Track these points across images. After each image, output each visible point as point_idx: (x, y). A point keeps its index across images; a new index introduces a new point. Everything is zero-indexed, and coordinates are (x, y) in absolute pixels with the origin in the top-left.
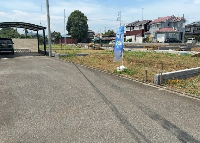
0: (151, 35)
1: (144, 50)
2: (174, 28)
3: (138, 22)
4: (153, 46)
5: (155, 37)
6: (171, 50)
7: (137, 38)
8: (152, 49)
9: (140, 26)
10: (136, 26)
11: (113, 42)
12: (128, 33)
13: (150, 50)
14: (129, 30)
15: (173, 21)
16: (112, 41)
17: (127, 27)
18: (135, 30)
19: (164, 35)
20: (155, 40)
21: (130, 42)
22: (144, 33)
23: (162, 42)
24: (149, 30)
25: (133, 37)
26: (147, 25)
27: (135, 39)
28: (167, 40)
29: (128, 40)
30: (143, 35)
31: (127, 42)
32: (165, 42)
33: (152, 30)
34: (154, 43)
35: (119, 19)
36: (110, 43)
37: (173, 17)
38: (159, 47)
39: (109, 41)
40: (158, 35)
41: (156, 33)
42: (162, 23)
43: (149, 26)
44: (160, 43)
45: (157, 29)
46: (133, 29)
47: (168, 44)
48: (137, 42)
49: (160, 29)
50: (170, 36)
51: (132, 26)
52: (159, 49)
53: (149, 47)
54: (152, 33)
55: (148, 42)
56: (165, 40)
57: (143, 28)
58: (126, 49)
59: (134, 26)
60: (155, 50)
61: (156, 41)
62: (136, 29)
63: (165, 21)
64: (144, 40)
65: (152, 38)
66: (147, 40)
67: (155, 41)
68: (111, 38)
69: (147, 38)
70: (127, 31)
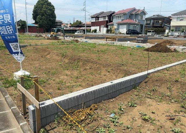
0: (114, 26)
1: (103, 42)
2: (135, 20)
3: (103, 13)
4: (113, 37)
5: (118, 29)
6: (129, 42)
7: (102, 29)
8: (111, 41)
9: (104, 17)
10: (101, 17)
11: (79, 32)
12: (93, 24)
13: (109, 42)
14: (94, 20)
15: (134, 13)
16: (78, 31)
17: (92, 18)
18: (99, 20)
19: (125, 26)
21: (94, 32)
22: (108, 24)
23: (124, 33)
24: (112, 21)
25: (98, 28)
26: (111, 16)
27: (100, 30)
28: (129, 32)
29: (93, 31)
30: (107, 27)
31: (92, 32)
32: (127, 34)
33: (115, 21)
34: (117, 34)
35: (84, 10)
36: (76, 33)
37: (134, 9)
38: (117, 39)
39: (76, 31)
40: (121, 26)
41: (119, 24)
42: (125, 14)
43: (113, 17)
44: (122, 34)
45: (120, 21)
46: (98, 20)
47: (129, 35)
48: (101, 33)
49: (122, 20)
50: (131, 28)
51: (97, 17)
53: (110, 38)
54: (115, 24)
55: (111, 33)
56: (127, 32)
57: (107, 19)
58: (86, 39)
59: (99, 17)
60: (113, 42)
61: (119, 32)
62: (101, 20)
63: (127, 13)
64: (108, 31)
65: (115, 29)
66: (110, 31)
67: (118, 32)
68: (78, 29)
69: (110, 29)
70: (92, 21)
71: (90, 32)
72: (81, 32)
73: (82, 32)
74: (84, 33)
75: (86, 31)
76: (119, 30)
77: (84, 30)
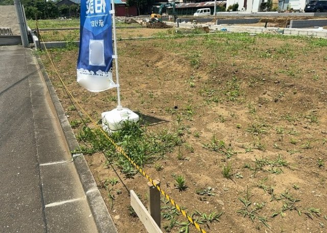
1: (258, 29)
4: (278, 19)
6: (321, 29)
7: (249, 2)
8: (275, 26)
11: (202, 11)
13: (272, 29)
16: (200, 10)
20: (286, 5)
21: (233, 11)
23: (299, 11)
25: (241, 1)
27: (245, 6)
28: (311, 6)
29: (230, 8)
31: (228, 11)
32: (307, 10)
34: (282, 12)
36: (196, 14)
38: (291, 22)
39: (195, 9)
44: (295, 11)
47: (311, 14)
48: (248, 12)
52: (291, 25)
53: (271, 21)
55: (269, 11)
56: (307, 6)
58: (220, 25)
60: (282, 29)
61: (288, 8)
64: (262, 7)
65: (280, 1)
66: (268, 6)
67: (285, 8)
68: (199, 4)
69: (269, 1)
71: (224, 10)
72: (205, 11)
73: (208, 11)
74: (212, 13)
75: (215, 8)
76: (288, 2)
77: (212, 8)
